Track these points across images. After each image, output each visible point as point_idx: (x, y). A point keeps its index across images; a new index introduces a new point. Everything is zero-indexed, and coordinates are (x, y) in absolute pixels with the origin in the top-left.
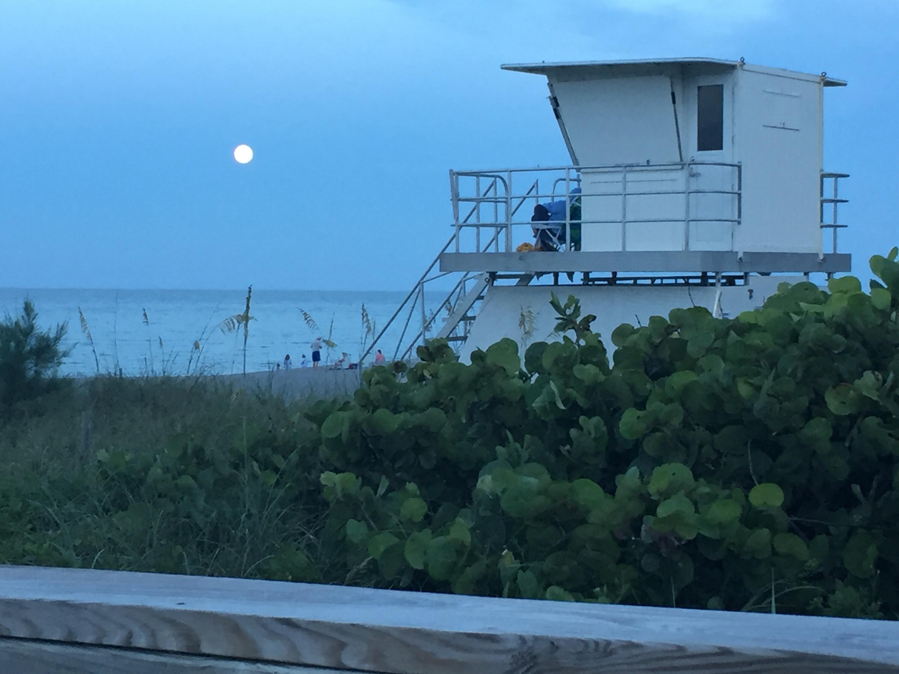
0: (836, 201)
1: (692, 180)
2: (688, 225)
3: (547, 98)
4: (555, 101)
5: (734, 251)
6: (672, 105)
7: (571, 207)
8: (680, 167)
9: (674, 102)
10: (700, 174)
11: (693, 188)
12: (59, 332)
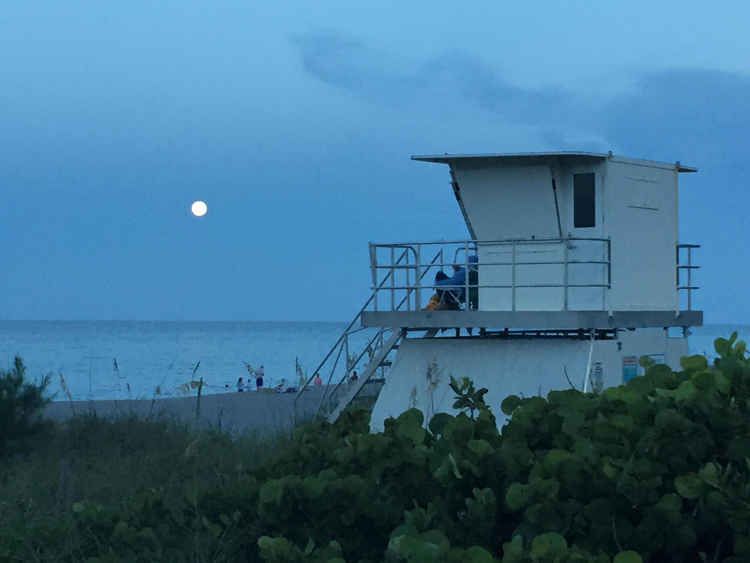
0: (689, 268)
1: (570, 251)
2: (566, 290)
3: (449, 183)
4: (456, 186)
5: (605, 310)
6: (553, 190)
7: (470, 273)
8: (560, 241)
9: (554, 187)
10: (576, 247)
11: (571, 259)
12: (44, 382)
